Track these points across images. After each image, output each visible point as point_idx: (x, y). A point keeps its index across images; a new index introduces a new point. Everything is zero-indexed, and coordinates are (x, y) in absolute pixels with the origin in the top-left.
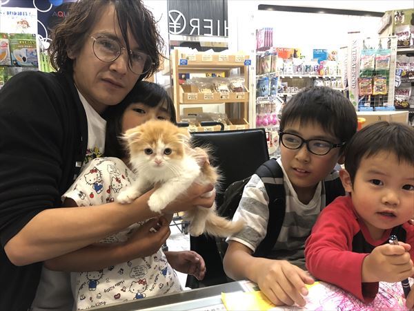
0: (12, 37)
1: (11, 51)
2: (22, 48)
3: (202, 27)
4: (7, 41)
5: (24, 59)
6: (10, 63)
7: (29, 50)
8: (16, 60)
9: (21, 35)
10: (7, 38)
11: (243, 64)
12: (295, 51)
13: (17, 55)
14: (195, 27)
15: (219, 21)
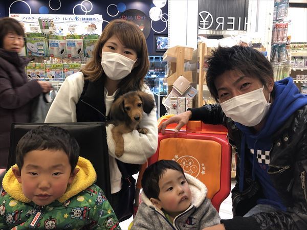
0: (86, 37)
1: (84, 48)
2: (90, 45)
3: (226, 23)
8: (87, 54)
9: (91, 36)
13: (88, 50)
14: (220, 24)
15: (240, 18)
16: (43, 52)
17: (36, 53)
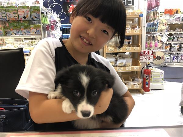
0: (31, 8)
1: (31, 14)
2: (34, 13)
3: (127, 1)
4: (29, 9)
5: (36, 17)
6: (30, 19)
7: (38, 13)
8: (33, 18)
9: (34, 7)
10: (29, 8)
11: (139, 16)
12: (177, 10)
13: (33, 16)
14: (123, 1)
16: (5, 18)
17: (1, 18)
